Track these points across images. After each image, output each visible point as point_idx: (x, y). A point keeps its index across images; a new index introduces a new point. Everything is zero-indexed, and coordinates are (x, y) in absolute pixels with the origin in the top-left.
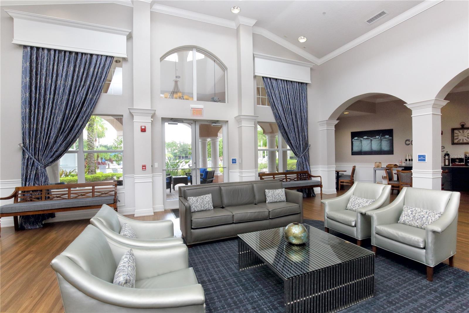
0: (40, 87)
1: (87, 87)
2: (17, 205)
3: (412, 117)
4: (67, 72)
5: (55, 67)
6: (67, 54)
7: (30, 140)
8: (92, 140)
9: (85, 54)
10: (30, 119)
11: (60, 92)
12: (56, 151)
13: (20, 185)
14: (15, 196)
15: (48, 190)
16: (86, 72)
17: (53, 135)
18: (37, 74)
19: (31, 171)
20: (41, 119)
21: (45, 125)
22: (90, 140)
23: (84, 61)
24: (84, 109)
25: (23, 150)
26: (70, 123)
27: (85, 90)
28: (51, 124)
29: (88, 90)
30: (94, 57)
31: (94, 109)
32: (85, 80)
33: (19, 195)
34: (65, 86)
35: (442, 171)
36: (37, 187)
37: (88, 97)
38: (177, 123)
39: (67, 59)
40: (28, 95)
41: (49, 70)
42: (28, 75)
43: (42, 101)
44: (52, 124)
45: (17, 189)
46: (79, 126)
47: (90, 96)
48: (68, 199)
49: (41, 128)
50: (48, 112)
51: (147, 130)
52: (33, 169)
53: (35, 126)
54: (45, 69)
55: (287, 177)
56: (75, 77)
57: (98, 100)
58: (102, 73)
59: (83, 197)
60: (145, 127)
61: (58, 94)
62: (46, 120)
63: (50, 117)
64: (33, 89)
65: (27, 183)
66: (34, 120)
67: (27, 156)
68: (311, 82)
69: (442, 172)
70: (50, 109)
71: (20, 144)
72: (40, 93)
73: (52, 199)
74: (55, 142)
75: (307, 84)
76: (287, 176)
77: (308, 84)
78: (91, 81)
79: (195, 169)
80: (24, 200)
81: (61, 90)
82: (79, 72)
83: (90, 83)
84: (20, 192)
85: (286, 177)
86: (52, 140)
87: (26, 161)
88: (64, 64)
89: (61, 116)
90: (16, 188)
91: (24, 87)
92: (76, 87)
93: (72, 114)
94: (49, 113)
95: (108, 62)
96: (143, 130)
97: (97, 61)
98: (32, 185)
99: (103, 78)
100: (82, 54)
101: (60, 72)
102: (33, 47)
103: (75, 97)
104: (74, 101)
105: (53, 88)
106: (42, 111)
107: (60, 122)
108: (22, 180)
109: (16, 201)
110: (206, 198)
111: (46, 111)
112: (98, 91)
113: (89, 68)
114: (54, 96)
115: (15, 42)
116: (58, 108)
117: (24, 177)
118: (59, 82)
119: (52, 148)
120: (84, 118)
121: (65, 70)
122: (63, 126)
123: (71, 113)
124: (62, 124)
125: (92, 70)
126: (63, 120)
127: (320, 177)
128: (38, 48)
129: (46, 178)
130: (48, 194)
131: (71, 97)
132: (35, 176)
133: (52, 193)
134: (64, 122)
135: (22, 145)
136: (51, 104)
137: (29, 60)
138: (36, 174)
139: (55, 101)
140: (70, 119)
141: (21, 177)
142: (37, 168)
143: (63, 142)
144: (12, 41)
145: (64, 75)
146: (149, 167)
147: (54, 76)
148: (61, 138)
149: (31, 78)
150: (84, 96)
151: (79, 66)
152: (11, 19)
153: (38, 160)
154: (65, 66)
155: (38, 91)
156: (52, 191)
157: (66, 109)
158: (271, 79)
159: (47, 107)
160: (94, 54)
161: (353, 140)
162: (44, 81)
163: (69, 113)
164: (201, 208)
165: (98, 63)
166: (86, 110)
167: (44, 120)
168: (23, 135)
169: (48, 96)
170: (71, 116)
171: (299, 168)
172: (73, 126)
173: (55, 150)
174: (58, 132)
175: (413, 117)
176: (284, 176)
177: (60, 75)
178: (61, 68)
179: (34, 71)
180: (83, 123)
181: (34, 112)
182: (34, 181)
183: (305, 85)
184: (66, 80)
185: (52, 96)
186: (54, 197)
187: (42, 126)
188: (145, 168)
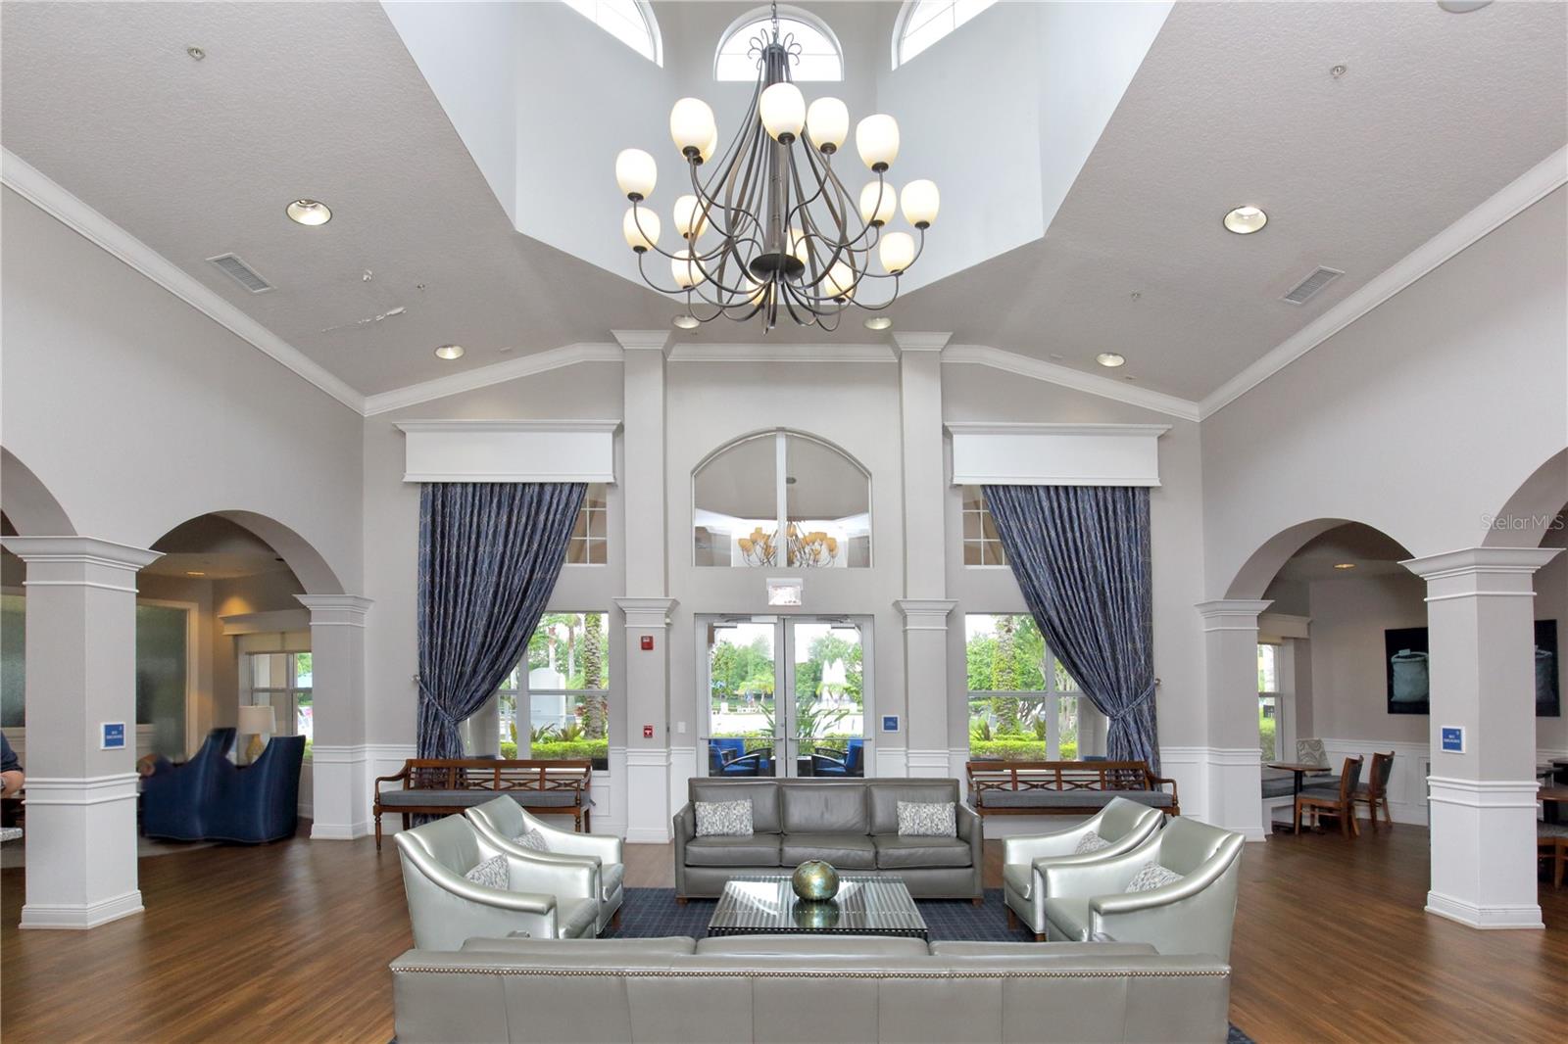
0: (448, 562)
1: (533, 555)
2: (410, 793)
3: (1426, 603)
4: (496, 527)
5: (475, 519)
6: (497, 489)
7: (431, 669)
8: (596, 648)
9: (530, 484)
10: (431, 627)
11: (484, 570)
12: (476, 691)
13: (414, 756)
14: (404, 775)
15: (461, 770)
16: (531, 523)
17: (471, 659)
18: (443, 537)
19: (432, 730)
20: (449, 627)
21: (457, 638)
22: (590, 647)
23: (527, 499)
24: (527, 603)
25: (421, 688)
26: (501, 633)
27: (529, 560)
28: (467, 635)
29: (535, 562)
30: (548, 490)
31: (547, 600)
32: (529, 541)
33: (413, 776)
34: (492, 556)
35: (1540, 788)
36: (442, 761)
37: (534, 577)
38: (734, 624)
39: (495, 501)
40: (428, 579)
41: (465, 525)
42: (429, 540)
43: (452, 590)
44: (469, 636)
45: (410, 763)
46: (518, 640)
47: (537, 575)
48: (495, 790)
49: (450, 644)
50: (461, 612)
51: (655, 644)
52: (435, 726)
53: (440, 639)
54: (457, 525)
55: (1063, 778)
56: (511, 536)
57: (555, 582)
58: (562, 523)
59: (522, 788)
60: (651, 638)
61: (480, 574)
62: (459, 628)
63: (466, 622)
64: (438, 568)
65: (426, 753)
66: (438, 629)
67: (426, 701)
68: (1160, 481)
69: (1538, 790)
70: (465, 605)
71: (415, 676)
72: (448, 573)
73: (467, 788)
74: (474, 671)
75: (1147, 489)
76: (1062, 773)
77: (1152, 487)
78: (541, 540)
79: (781, 739)
80: (420, 786)
81: (486, 565)
82: (517, 523)
83: (540, 545)
84: (414, 769)
85: (1059, 775)
86: (468, 669)
87: (424, 709)
88: (490, 512)
89: (485, 619)
90: (407, 761)
91: (422, 564)
92: (512, 557)
93: (505, 613)
94: (464, 613)
95: (575, 496)
96: (647, 645)
97: (552, 498)
98: (434, 757)
99: (565, 532)
100: (524, 484)
101: (484, 528)
102: (437, 483)
103: (511, 577)
104: (508, 586)
105: (471, 562)
106: (451, 611)
107: (482, 632)
108: (418, 747)
109: (407, 786)
110: (737, 808)
111: (458, 610)
112: (555, 561)
113: (537, 513)
114: (473, 579)
115: (408, 478)
116: (479, 602)
117: (421, 740)
118: (481, 549)
119: (467, 684)
120: (527, 622)
121: (492, 523)
122: (488, 639)
123: (503, 610)
124: (486, 636)
125: (542, 517)
126: (489, 627)
127: (1171, 784)
128: (445, 485)
129: (459, 745)
130: (461, 776)
131: (503, 579)
132: (439, 739)
133: (469, 776)
134: (490, 631)
135: (418, 678)
136: (466, 595)
137: (430, 510)
138: (441, 737)
139: (475, 589)
140: (501, 624)
141: (416, 740)
142: (443, 724)
143: (488, 673)
144: (403, 477)
145: (491, 533)
146: (659, 731)
147: (474, 537)
148: (485, 663)
149: (433, 546)
150: (527, 576)
151: (518, 513)
152: (403, 434)
153: (445, 710)
154: (493, 515)
155: (445, 571)
156: (468, 771)
157: (493, 605)
158: (1011, 488)
159: (460, 601)
160: (546, 483)
161: (1393, 659)
162: (454, 550)
163: (499, 612)
164: (723, 827)
165: (555, 502)
166: (531, 605)
167: (456, 629)
168: (421, 657)
169: (462, 580)
170: (503, 617)
171: (1112, 751)
172: (506, 638)
173: (473, 688)
174: (480, 653)
175: (1429, 604)
176: (1053, 772)
177: (483, 535)
178: (485, 519)
179: (439, 531)
180: (526, 631)
181: (439, 613)
182: (438, 751)
183: (1137, 493)
184: (493, 545)
185: (469, 579)
186: (469, 785)
187: (451, 639)
188: (651, 734)
